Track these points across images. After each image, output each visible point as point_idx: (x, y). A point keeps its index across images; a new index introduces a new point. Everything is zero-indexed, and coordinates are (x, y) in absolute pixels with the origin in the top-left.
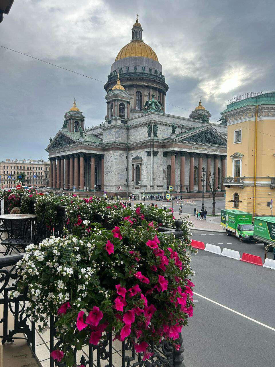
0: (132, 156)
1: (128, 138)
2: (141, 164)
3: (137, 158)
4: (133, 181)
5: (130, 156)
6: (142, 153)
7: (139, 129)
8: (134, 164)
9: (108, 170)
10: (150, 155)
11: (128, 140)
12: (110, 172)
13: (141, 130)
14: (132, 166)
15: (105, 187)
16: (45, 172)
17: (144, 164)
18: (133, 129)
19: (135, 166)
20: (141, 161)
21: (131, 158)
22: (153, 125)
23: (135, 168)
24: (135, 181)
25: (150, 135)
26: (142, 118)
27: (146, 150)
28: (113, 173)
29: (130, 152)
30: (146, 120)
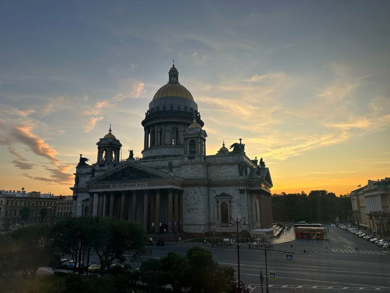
0: (215, 192)
1: (208, 174)
2: (230, 202)
3: (223, 195)
4: (218, 219)
5: (211, 192)
6: (230, 191)
7: (224, 167)
8: (219, 201)
9: (190, 207)
10: (244, 193)
11: (207, 176)
12: (193, 209)
13: (227, 168)
14: (215, 203)
15: (184, 227)
16: (6, 207)
17: (235, 202)
18: (214, 167)
19: (220, 203)
20: (231, 199)
21: (213, 195)
22: (244, 165)
23: (220, 205)
24: (220, 218)
25: (241, 174)
26: (228, 157)
27: (237, 188)
28: (199, 211)
29: (212, 189)
30: (234, 160)
